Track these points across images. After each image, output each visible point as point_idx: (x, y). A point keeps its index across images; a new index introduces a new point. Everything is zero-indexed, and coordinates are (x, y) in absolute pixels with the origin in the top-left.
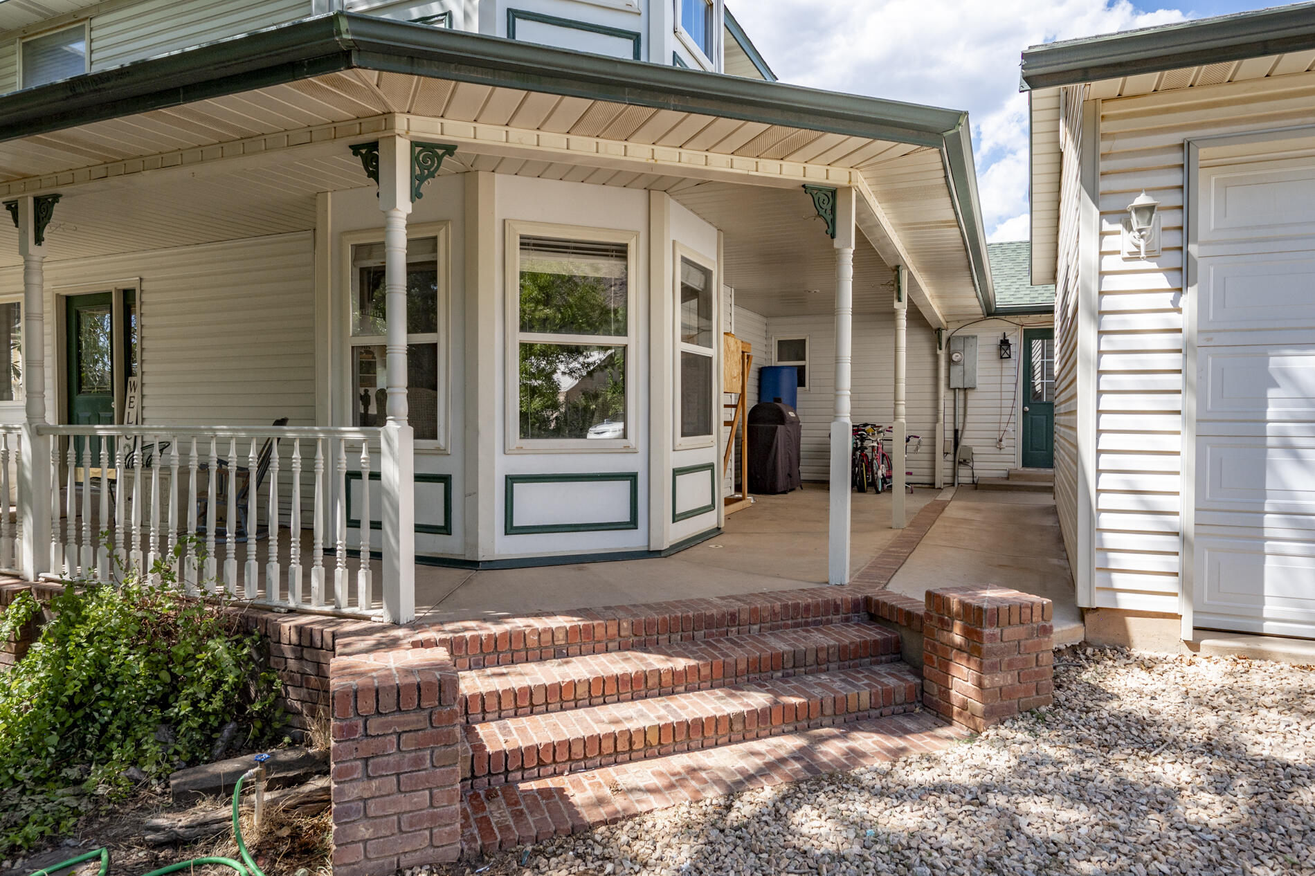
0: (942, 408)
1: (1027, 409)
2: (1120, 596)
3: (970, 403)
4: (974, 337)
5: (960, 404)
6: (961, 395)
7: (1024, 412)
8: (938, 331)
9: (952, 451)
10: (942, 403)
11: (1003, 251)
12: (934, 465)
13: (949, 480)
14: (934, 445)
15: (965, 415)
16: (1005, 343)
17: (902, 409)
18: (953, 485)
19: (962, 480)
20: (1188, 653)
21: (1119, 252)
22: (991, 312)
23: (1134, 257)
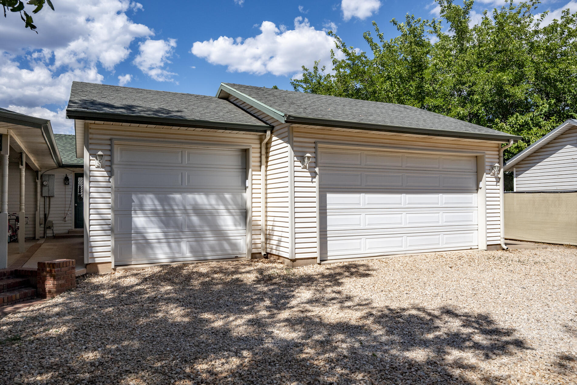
0: (38, 204)
1: (76, 205)
2: (96, 259)
3: (51, 203)
4: (53, 175)
5: (47, 203)
6: (47, 199)
7: (75, 206)
8: (37, 172)
9: (43, 223)
10: (39, 202)
11: (66, 138)
12: (35, 229)
13: (42, 235)
14: (35, 221)
15: (49, 208)
16: (66, 179)
17: (23, 207)
18: (44, 237)
19: (48, 235)
20: (113, 272)
21: (94, 165)
22: (61, 166)
23: (98, 167)
